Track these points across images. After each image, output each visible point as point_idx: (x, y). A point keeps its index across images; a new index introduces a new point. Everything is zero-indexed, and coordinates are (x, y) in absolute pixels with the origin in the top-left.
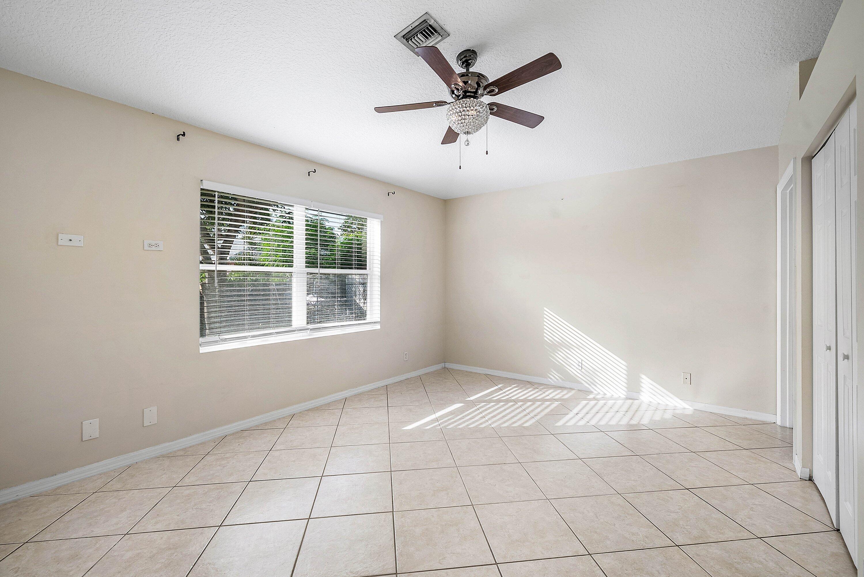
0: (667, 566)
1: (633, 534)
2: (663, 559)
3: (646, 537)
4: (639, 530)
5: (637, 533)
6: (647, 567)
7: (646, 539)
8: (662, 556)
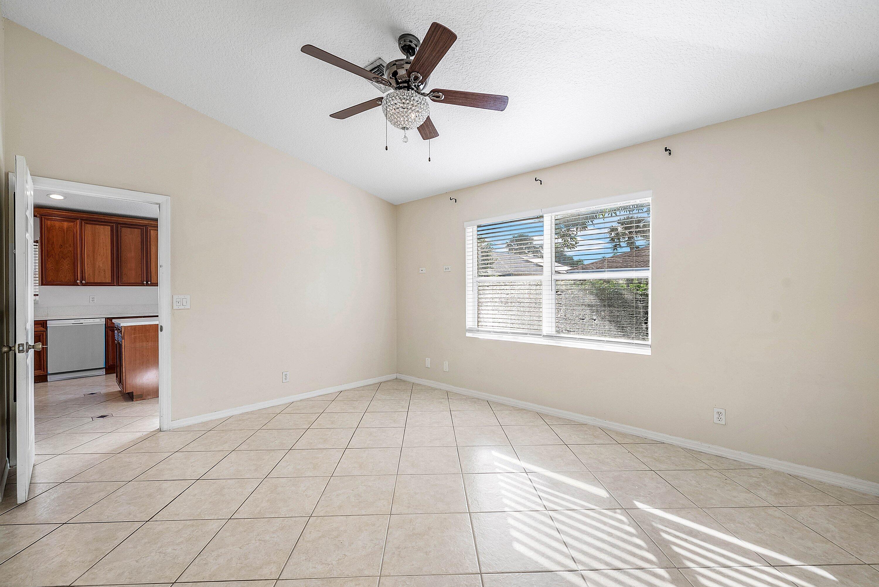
0: (171, 559)
1: (218, 556)
2: (178, 560)
3: (206, 564)
4: (218, 563)
5: (217, 560)
6: (185, 545)
7: (204, 562)
8: (181, 562)
